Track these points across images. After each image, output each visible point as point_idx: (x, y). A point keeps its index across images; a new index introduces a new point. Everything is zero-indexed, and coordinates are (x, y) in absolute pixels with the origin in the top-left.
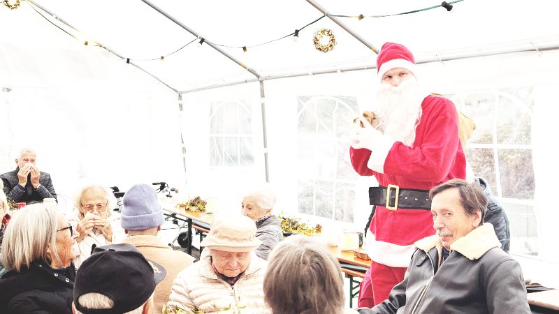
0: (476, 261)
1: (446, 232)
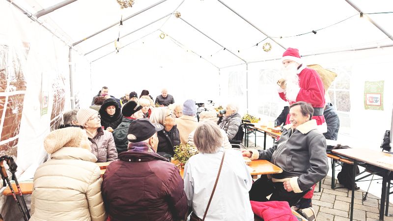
0: (305, 135)
1: (294, 122)
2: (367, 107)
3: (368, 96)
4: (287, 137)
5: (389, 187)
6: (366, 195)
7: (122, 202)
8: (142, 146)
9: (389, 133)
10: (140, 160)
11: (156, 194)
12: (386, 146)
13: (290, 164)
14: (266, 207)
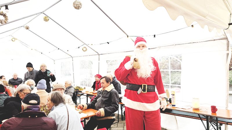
0: (109, 92)
1: (103, 87)
4: (101, 95)
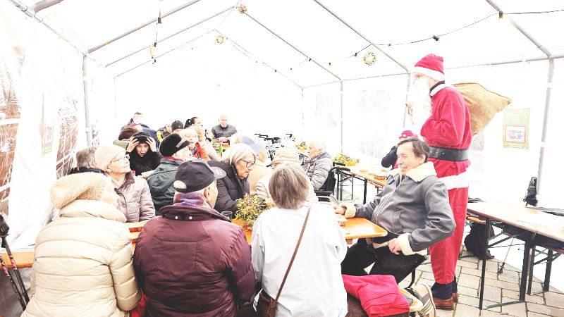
2: (506, 144)
3: (509, 129)
4: (393, 187)
5: (533, 256)
6: (502, 267)
7: (163, 276)
8: (195, 198)
9: (535, 180)
10: (191, 218)
11: (212, 266)
12: (531, 199)
13: (398, 223)
14: (364, 283)
